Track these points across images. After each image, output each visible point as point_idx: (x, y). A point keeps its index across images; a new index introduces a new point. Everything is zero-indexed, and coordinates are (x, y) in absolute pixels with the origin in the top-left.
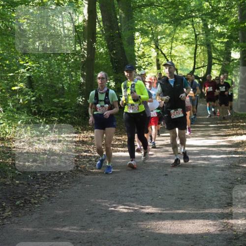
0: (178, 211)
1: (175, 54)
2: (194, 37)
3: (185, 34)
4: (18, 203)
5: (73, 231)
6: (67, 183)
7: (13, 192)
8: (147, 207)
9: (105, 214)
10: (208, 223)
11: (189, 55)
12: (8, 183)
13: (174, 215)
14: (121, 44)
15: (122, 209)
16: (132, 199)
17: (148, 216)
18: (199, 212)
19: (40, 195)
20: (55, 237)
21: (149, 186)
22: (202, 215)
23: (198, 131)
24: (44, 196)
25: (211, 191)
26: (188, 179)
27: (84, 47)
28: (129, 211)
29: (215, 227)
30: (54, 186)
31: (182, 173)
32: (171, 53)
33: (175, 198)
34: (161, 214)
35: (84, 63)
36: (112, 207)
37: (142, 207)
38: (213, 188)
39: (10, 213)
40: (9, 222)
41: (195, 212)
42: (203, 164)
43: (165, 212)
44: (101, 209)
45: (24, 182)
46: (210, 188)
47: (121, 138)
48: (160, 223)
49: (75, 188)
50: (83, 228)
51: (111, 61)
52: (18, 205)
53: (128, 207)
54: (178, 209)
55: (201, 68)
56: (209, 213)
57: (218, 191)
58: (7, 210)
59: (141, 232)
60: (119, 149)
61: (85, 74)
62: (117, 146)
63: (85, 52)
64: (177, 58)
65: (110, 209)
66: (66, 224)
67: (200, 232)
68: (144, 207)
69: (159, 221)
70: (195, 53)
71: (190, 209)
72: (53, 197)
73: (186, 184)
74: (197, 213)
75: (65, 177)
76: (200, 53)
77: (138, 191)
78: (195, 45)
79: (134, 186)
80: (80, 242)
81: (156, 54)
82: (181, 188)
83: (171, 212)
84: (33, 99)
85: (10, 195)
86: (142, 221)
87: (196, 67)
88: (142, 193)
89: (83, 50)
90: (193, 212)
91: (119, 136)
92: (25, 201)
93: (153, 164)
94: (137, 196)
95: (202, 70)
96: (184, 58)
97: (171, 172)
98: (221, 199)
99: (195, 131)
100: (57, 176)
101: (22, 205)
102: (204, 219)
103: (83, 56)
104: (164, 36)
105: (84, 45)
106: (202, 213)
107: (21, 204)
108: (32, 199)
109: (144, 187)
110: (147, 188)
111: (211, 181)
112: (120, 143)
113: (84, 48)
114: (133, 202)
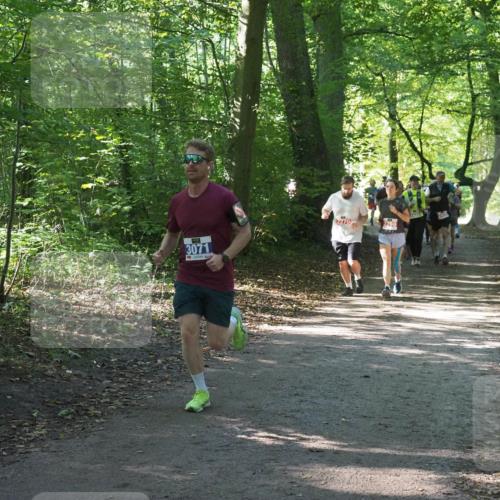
0: (372, 450)
1: (430, 132)
2: (469, 100)
3: (451, 91)
4: (63, 412)
5: (157, 474)
6: (166, 380)
7: (58, 391)
8: (314, 437)
9: (227, 446)
10: (426, 477)
11: (459, 135)
12: (50, 372)
13: (362, 458)
14: (314, 107)
15: (262, 437)
16: (288, 421)
17: (311, 456)
18: (414, 454)
19: (108, 400)
20: (121, 482)
21: (326, 397)
22: (419, 461)
23: (453, 291)
24: (117, 402)
25: (450, 415)
26: (408, 388)
27: (235, 109)
28: (276, 443)
29: (438, 486)
30: (139, 384)
31: (399, 374)
32: (420, 130)
33: (372, 423)
34: (337, 452)
35: (233, 143)
36: (243, 434)
37: (304, 436)
38: (454, 408)
39: (44, 432)
40: (37, 449)
41: (407, 453)
42: (447, 359)
43: (345, 449)
44: (223, 436)
45: (82, 373)
46: (450, 408)
47: (293, 296)
48: (331, 470)
49: (179, 390)
50: (179, 470)
51: (292, 140)
52: (62, 417)
53: (274, 435)
54: (373, 447)
55: (482, 164)
56: (434, 457)
57: (463, 415)
58: (39, 426)
59: (289, 486)
60: (284, 318)
61: (234, 164)
62: (282, 312)
63: (237, 120)
64: (434, 141)
65: (239, 436)
66: (147, 460)
67: (405, 493)
68: (307, 437)
69: (331, 466)
70: (470, 133)
71: (398, 447)
72: (134, 405)
73: (402, 397)
74: (410, 456)
75: (165, 368)
76: (481, 132)
77: (302, 405)
78: (470, 117)
79: (296, 395)
80: (166, 497)
81: (390, 129)
82: (391, 405)
83: (358, 450)
84: (126, 208)
85: (52, 397)
86: (296, 465)
87: (470, 161)
88: (309, 409)
89: (232, 115)
90: (402, 453)
91: (291, 294)
92: (77, 412)
93: (346, 352)
94: (298, 415)
95: (482, 168)
96: (447, 142)
97: (378, 371)
98: (465, 431)
99: (446, 291)
100: (149, 366)
101: (69, 417)
102: (420, 468)
103: (232, 128)
104: (408, 94)
105: (235, 107)
106: (420, 457)
107: (68, 415)
108: (92, 408)
109: (317, 397)
110: (321, 400)
111: (454, 394)
112: (289, 307)
113: (234, 112)
114: (287, 426)
